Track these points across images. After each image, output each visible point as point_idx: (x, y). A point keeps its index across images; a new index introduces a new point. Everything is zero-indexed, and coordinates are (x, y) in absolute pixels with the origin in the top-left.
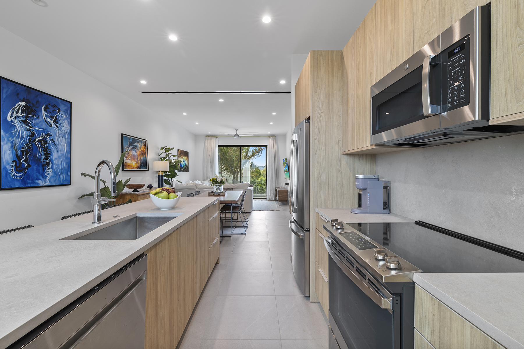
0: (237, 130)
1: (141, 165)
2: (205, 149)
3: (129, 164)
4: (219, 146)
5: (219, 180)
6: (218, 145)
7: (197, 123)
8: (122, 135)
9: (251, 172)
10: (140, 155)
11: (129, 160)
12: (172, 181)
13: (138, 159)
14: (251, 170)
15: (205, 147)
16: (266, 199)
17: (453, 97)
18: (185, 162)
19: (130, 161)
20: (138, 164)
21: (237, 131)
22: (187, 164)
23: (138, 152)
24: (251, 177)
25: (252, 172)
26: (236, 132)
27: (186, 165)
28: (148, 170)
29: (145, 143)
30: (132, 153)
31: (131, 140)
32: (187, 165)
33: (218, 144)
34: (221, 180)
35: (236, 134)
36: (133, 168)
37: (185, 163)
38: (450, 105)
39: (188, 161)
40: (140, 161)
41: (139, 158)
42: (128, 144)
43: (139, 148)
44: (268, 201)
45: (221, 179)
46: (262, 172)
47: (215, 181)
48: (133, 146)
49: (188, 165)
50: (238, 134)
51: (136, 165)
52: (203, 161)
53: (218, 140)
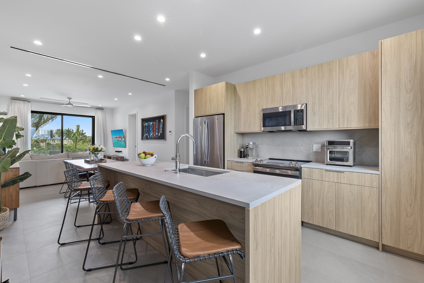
4: (33, 112)
6: (31, 111)
15: (10, 110)
17: (299, 122)
26: (69, 100)
33: (31, 109)
35: (68, 102)
38: (298, 124)
50: (71, 103)
53: (31, 105)
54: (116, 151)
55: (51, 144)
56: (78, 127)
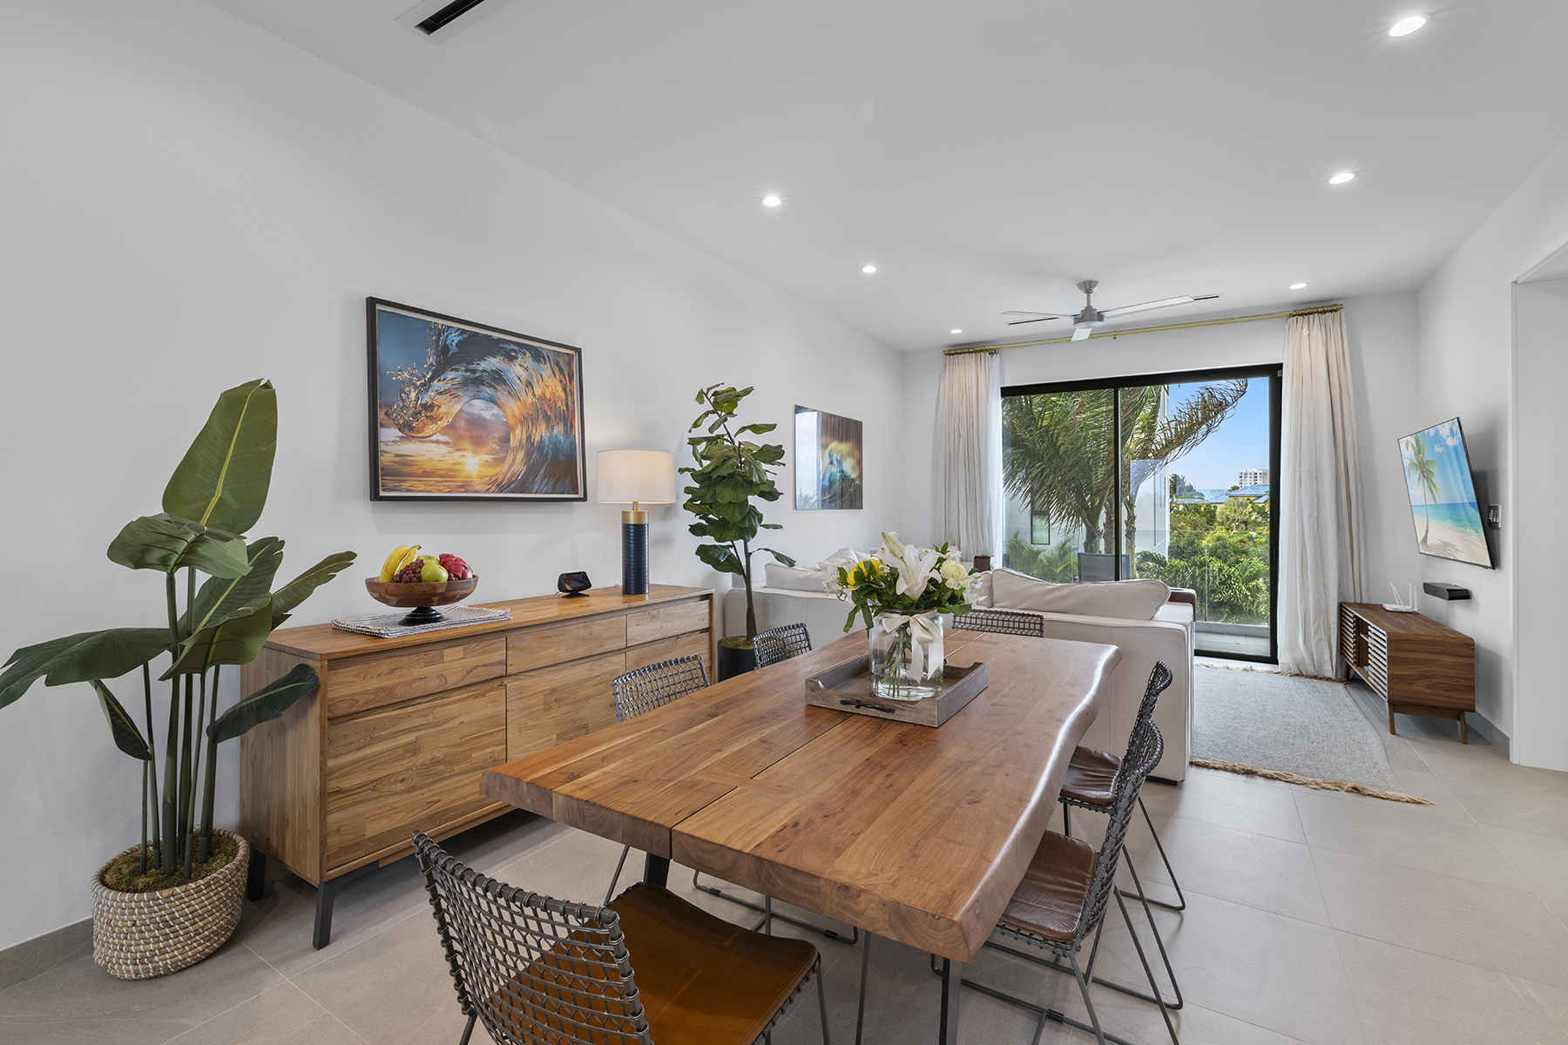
0: (1088, 287)
1: (531, 472)
2: (940, 410)
3: (429, 467)
4: (1007, 392)
5: (911, 585)
6: (1002, 388)
7: (869, 269)
8: (372, 302)
9: (1171, 510)
10: (525, 420)
11: (437, 442)
12: (748, 555)
13: (514, 442)
14: (1171, 503)
15: (941, 398)
16: (1272, 659)
18: (840, 463)
19: (444, 449)
20: (506, 467)
21: (1088, 292)
22: (853, 476)
23: (513, 408)
24: (1173, 528)
25: (1178, 512)
26: (1084, 299)
27: (844, 477)
28: (585, 499)
29: (568, 361)
30: (457, 408)
31: (454, 339)
32: (853, 481)
33: (1002, 381)
34: (932, 581)
35: (1084, 308)
36: (465, 486)
37: (842, 471)
39: (859, 462)
40: (521, 455)
41: (518, 435)
42: (432, 360)
43: (519, 386)
44: (1290, 681)
45: (935, 575)
46: (1218, 510)
47: (879, 594)
48: (474, 371)
49: (860, 477)
51: (494, 471)
52: (935, 462)
53: (998, 364)
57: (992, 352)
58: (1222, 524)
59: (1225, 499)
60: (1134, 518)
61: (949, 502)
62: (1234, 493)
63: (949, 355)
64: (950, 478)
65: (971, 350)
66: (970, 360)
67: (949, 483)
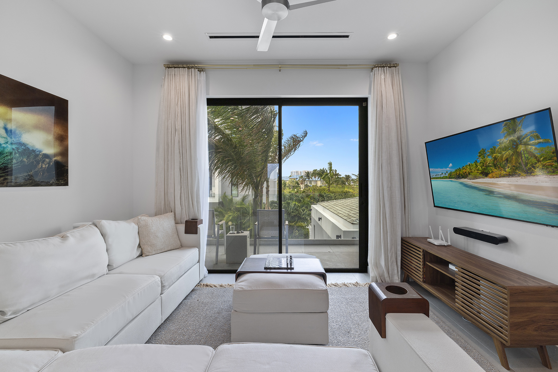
4: (211, 102)
6: (208, 98)
16: (363, 268)
33: (207, 94)
53: (205, 79)
54: (457, 231)
55: (308, 186)
56: (330, 164)
57: (201, 70)
58: (288, 187)
59: (288, 179)
60: (269, 186)
61: (167, 179)
62: (290, 177)
63: (169, 68)
64: (168, 161)
65: (185, 66)
66: (183, 72)
67: (168, 165)
